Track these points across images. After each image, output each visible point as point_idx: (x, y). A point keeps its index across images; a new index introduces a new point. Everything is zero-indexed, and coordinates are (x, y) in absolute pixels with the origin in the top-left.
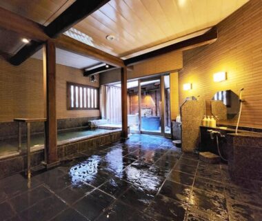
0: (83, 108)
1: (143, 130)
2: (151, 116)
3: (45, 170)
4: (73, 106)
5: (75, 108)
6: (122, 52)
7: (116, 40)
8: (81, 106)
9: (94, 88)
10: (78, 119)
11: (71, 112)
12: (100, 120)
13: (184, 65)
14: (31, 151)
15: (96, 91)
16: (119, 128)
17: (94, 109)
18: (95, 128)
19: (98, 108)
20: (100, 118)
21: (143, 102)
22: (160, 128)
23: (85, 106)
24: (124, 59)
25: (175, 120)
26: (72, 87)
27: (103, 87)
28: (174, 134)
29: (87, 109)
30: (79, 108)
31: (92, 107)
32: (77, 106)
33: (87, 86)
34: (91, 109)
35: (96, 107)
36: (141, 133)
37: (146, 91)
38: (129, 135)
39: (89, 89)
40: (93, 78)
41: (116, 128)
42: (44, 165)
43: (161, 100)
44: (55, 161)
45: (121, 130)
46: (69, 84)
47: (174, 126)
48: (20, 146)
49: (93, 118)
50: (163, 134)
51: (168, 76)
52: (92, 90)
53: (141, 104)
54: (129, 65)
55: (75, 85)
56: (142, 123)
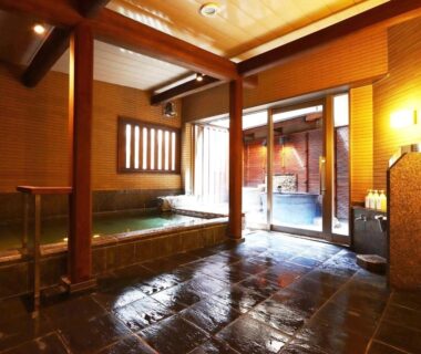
0: (149, 171)
1: (275, 223)
2: (293, 192)
3: (66, 296)
4: (128, 166)
5: (132, 170)
6: (234, 44)
7: (220, 15)
8: (145, 167)
9: (171, 129)
10: (137, 193)
11: (124, 177)
12: (181, 197)
13: (391, 66)
14: (43, 253)
15: (174, 134)
16: (222, 216)
17: (170, 172)
18: (171, 213)
19: (179, 171)
20: (181, 191)
21: (277, 158)
22: (319, 221)
23: (152, 167)
24: (236, 60)
25: (363, 205)
26: (128, 127)
27: (188, 126)
28: (358, 239)
29: (156, 171)
30: (140, 171)
31: (167, 168)
32: (137, 166)
33: (157, 126)
34: (163, 172)
35: (173, 168)
36: (273, 229)
37: (284, 135)
38: (245, 233)
39: (160, 132)
40: (169, 108)
41: (216, 216)
42: (65, 284)
43: (324, 155)
44: (86, 278)
45: (226, 219)
46: (122, 122)
47: (358, 218)
48: (26, 240)
49: (167, 192)
50: (327, 235)
51: (346, 97)
52: (167, 133)
53: (273, 164)
54: (248, 74)
55: (134, 123)
56: (275, 206)
